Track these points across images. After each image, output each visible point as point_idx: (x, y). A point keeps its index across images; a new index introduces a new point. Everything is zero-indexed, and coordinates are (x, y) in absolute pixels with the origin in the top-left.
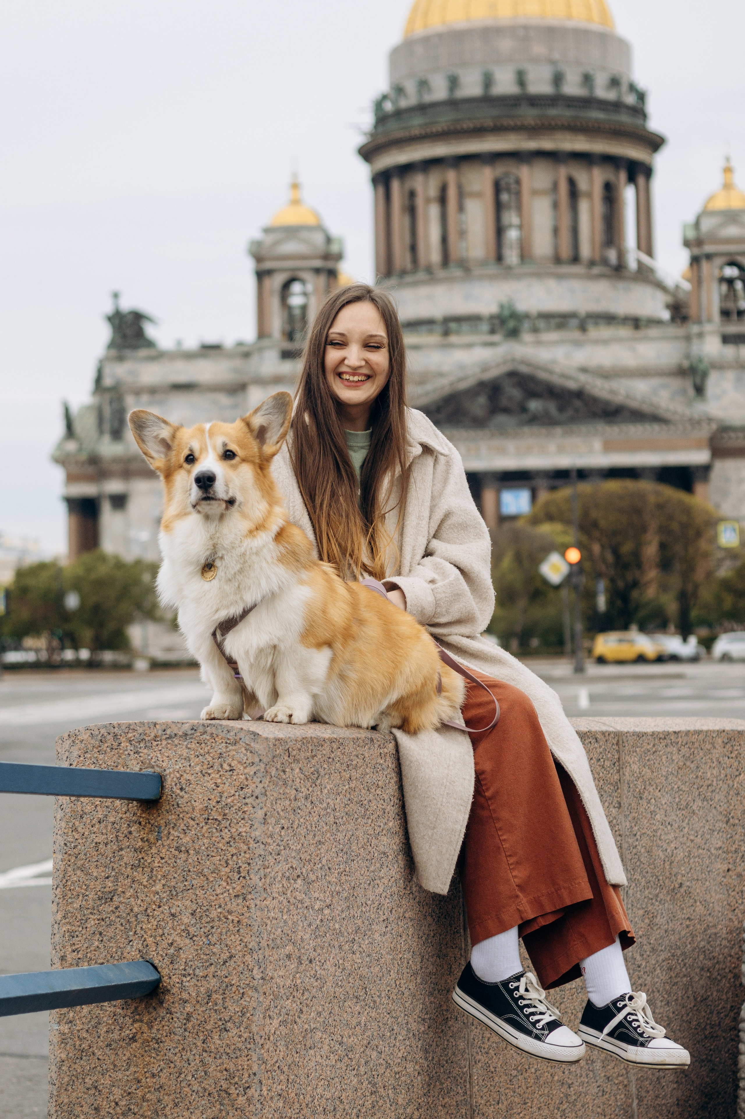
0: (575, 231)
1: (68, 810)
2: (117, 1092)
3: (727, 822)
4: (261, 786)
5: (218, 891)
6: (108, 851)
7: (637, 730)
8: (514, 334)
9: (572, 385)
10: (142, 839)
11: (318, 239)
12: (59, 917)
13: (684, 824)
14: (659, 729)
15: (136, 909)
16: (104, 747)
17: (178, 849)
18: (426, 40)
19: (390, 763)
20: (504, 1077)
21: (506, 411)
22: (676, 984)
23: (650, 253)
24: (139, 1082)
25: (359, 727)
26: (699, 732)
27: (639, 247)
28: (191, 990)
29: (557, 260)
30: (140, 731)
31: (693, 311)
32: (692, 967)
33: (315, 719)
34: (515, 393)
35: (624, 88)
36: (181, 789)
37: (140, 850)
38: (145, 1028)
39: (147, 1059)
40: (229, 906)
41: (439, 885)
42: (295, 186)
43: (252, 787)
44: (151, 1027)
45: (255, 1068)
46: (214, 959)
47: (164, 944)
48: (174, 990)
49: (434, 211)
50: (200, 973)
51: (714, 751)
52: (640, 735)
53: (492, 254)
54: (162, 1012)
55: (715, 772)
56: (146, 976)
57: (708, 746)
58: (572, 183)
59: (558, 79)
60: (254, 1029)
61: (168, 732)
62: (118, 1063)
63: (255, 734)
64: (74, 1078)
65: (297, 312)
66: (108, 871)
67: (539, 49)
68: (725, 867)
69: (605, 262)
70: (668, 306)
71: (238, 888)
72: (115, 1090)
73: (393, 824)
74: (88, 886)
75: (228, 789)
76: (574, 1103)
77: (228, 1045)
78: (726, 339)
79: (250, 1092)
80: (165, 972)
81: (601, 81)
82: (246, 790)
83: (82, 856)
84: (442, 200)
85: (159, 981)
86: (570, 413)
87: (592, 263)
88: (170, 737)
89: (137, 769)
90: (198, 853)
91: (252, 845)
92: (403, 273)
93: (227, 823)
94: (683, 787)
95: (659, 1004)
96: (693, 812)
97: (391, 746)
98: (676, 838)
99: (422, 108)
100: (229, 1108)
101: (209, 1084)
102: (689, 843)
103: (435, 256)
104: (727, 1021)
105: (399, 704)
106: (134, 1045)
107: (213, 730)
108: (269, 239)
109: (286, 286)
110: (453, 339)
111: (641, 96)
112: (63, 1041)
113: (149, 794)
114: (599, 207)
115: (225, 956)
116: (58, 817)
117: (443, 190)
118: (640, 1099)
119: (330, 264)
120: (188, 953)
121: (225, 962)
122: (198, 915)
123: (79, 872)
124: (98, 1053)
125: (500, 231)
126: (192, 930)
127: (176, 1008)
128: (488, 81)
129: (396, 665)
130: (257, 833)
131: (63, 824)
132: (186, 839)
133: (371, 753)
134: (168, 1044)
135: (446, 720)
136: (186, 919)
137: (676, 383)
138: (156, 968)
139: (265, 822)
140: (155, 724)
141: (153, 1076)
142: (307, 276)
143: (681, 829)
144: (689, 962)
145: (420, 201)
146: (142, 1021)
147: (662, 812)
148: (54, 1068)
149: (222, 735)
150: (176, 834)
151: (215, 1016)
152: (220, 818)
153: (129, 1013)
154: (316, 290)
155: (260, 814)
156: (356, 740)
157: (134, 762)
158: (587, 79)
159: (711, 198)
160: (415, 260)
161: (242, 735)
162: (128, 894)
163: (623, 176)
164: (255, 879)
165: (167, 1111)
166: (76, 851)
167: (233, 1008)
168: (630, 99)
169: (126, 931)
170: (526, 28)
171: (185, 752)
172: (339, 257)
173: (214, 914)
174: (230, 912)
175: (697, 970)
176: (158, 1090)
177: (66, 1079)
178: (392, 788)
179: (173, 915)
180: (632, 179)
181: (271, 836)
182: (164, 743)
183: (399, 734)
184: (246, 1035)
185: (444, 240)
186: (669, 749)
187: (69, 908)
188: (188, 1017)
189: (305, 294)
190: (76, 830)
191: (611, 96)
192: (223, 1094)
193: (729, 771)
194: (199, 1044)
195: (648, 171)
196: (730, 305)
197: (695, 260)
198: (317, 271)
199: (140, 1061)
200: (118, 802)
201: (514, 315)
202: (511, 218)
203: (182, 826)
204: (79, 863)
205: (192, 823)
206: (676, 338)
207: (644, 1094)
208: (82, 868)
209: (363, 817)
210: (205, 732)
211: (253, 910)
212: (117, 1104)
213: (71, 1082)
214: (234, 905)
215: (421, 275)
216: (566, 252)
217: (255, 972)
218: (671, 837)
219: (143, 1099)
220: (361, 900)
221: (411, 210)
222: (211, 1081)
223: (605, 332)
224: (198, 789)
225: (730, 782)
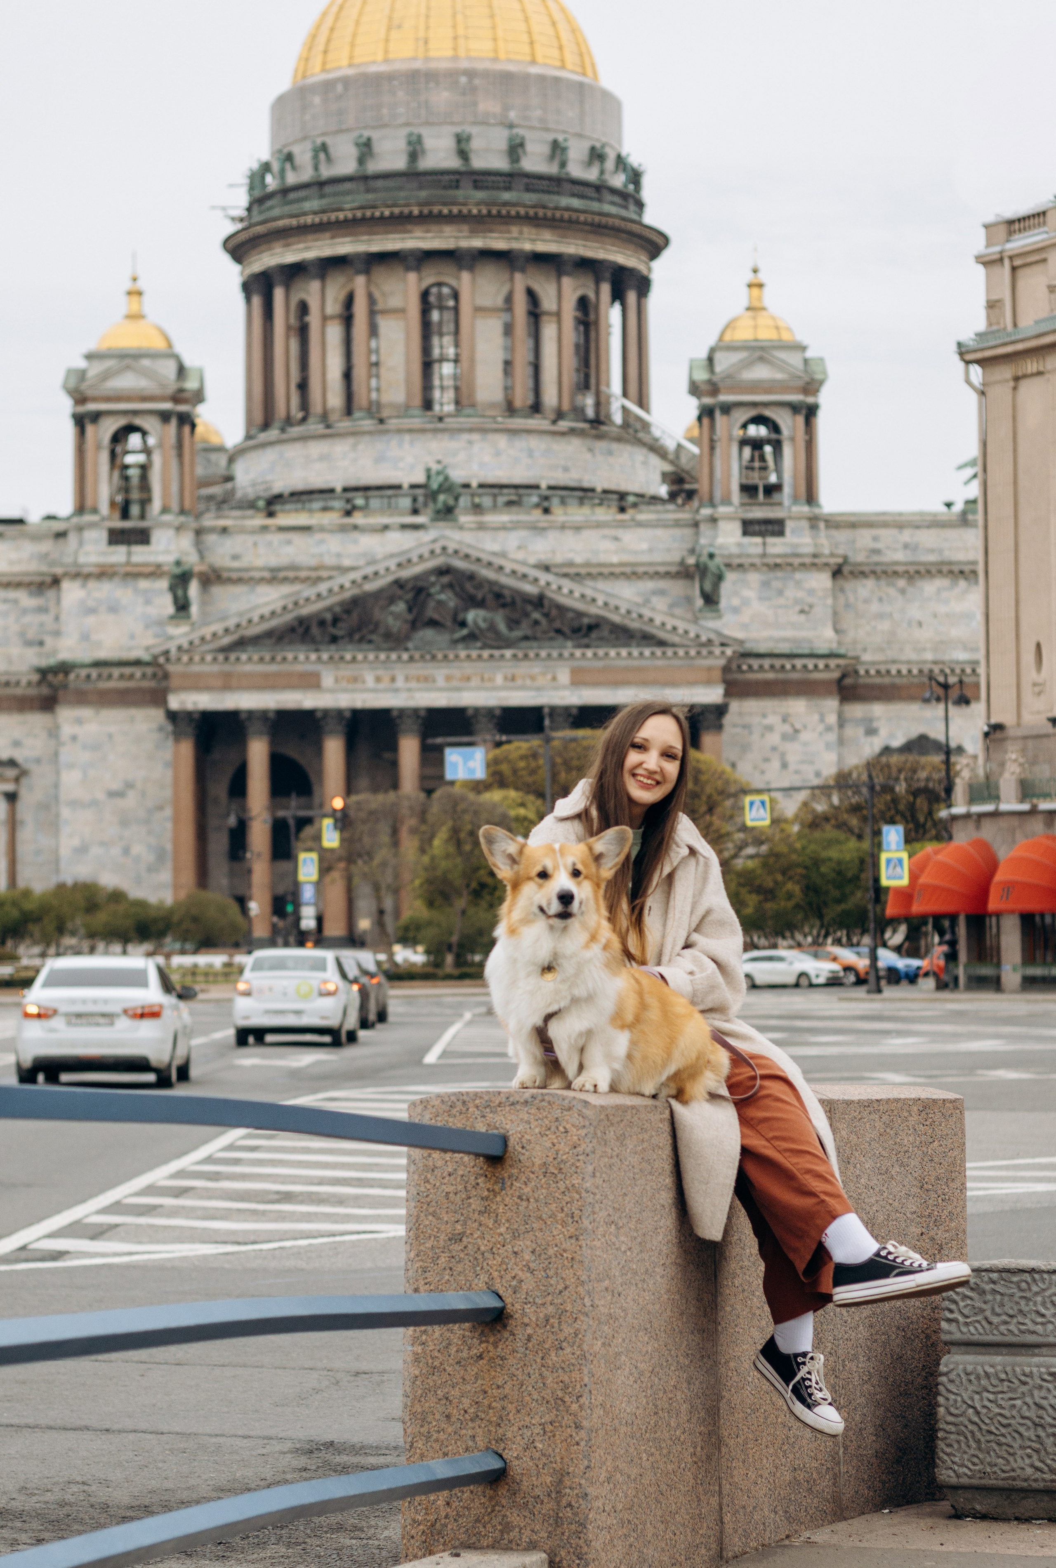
0: (536, 367)
1: (421, 1165)
2: (466, 1402)
3: (922, 1187)
4: (590, 1145)
5: (555, 1233)
6: (458, 1199)
7: (846, 1098)
8: (447, 513)
9: (529, 589)
10: (488, 1190)
11: (169, 369)
12: (412, 1255)
13: (884, 1189)
14: (864, 1097)
15: (482, 1248)
16: (454, 1111)
17: (520, 1197)
18: (327, 86)
19: (666, 1127)
20: (742, 1414)
21: (433, 623)
22: (875, 1341)
23: (642, 401)
24: (486, 1392)
25: (643, 1095)
26: (897, 1100)
27: (625, 394)
28: (531, 1316)
29: (510, 409)
30: (486, 1098)
31: (703, 486)
32: (889, 1325)
33: (614, 1089)
34: (449, 599)
35: (610, 164)
36: (523, 1147)
37: (486, 1199)
38: (491, 1348)
39: (493, 1373)
40: (564, 1246)
41: (714, 1232)
42: (136, 293)
43: (583, 1146)
44: (496, 1347)
45: (586, 1380)
46: (551, 1290)
47: (508, 1277)
48: (517, 1316)
49: (335, 333)
50: (539, 1301)
51: (910, 1119)
52: (848, 1103)
53: (417, 400)
54: (506, 1334)
55: (911, 1139)
56: (493, 1303)
57: (906, 1114)
58: (532, 295)
59: (515, 149)
60: (585, 1347)
61: (511, 1099)
62: (467, 1377)
63: (586, 1102)
64: (427, 1391)
65: (133, 473)
66: (458, 1216)
67: (488, 105)
68: (919, 1231)
69: (578, 412)
70: (665, 476)
71: (572, 1230)
72: (464, 1400)
73: (668, 1181)
74: (439, 1229)
75: (563, 1147)
76: (793, 1445)
77: (563, 1361)
78: (749, 527)
79: (582, 1400)
80: (508, 1300)
81: (577, 153)
82: (578, 1149)
83: (433, 1203)
84: (347, 320)
85: (503, 1308)
86: (525, 629)
87: (560, 415)
88: (513, 1104)
89: (483, 1130)
90: (537, 1201)
91: (584, 1194)
92: (289, 421)
93: (560, 1176)
94: (884, 1153)
95: (862, 1359)
96: (892, 1178)
97: (667, 1112)
98: (877, 1201)
99: (320, 185)
100: (564, 1413)
101: (547, 1394)
102: (888, 1207)
103: (335, 400)
104: (919, 1380)
105: (676, 1077)
106: (481, 1362)
107: (551, 1099)
108: (95, 369)
109: (119, 437)
110: (358, 519)
111: (635, 177)
112: (417, 1359)
113: (496, 1151)
114: (570, 335)
115: (561, 1287)
116: (411, 1170)
117: (349, 301)
118: (846, 1448)
119: (182, 408)
120: (529, 1283)
121: (561, 1292)
122: (537, 1253)
123: (430, 1218)
124: (449, 1369)
125: (427, 365)
126: (532, 1265)
127: (519, 1331)
128: (415, 150)
129: (672, 1041)
130: (588, 1185)
131: (416, 1177)
132: (527, 1190)
133: (655, 1117)
134: (511, 1361)
135: (713, 1091)
136: (527, 1256)
137: (677, 588)
138: (500, 1297)
139: (594, 1176)
140: (499, 1093)
141: (498, 1387)
142: (149, 424)
143: (881, 1192)
144: (887, 1320)
145: (314, 319)
146: (488, 1342)
147: (866, 1176)
148: (408, 1383)
149: (557, 1102)
150: (518, 1185)
151: (552, 1337)
152: (556, 1172)
153: (476, 1335)
154: (160, 445)
155: (590, 1168)
156: (646, 1106)
157: (481, 1125)
158: (557, 149)
159: (730, 325)
160: (305, 405)
161: (575, 1103)
162: (476, 1236)
163: (606, 289)
164: (586, 1222)
165: (511, 1417)
166: (428, 1199)
167: (568, 1330)
168: (618, 181)
169: (474, 1267)
170: (471, 74)
171: (526, 1117)
172: (198, 397)
173: (551, 1252)
174: (565, 1251)
175: (894, 1329)
176: (503, 1399)
177: (420, 1392)
178: (668, 1150)
179: (516, 1253)
180: (618, 295)
181: (597, 1188)
182: (508, 1108)
183: (673, 1102)
184: (578, 1353)
185: (347, 375)
186: (872, 1117)
187: (422, 1248)
188: (529, 1338)
189: (147, 451)
190: (428, 1182)
191: (591, 175)
192: (559, 1402)
193: (923, 1138)
194: (539, 1360)
195: (643, 285)
196: (755, 478)
197: (707, 413)
198: (165, 417)
199: (486, 1376)
200: (466, 1158)
201: (447, 487)
202: (443, 346)
203: (524, 1179)
204: (431, 1210)
205: (532, 1176)
206: (677, 524)
207: (848, 1443)
208: (434, 1214)
209: (650, 1173)
210: (543, 1100)
211: (584, 1249)
212: (466, 1412)
213: (425, 1394)
214: (567, 1245)
215: (314, 426)
216: (522, 397)
217: (586, 1300)
218: (873, 1200)
219: (490, 1407)
220: (649, 1246)
221: (303, 331)
222: (549, 1391)
223: (577, 513)
224: (538, 1147)
225: (924, 1149)
